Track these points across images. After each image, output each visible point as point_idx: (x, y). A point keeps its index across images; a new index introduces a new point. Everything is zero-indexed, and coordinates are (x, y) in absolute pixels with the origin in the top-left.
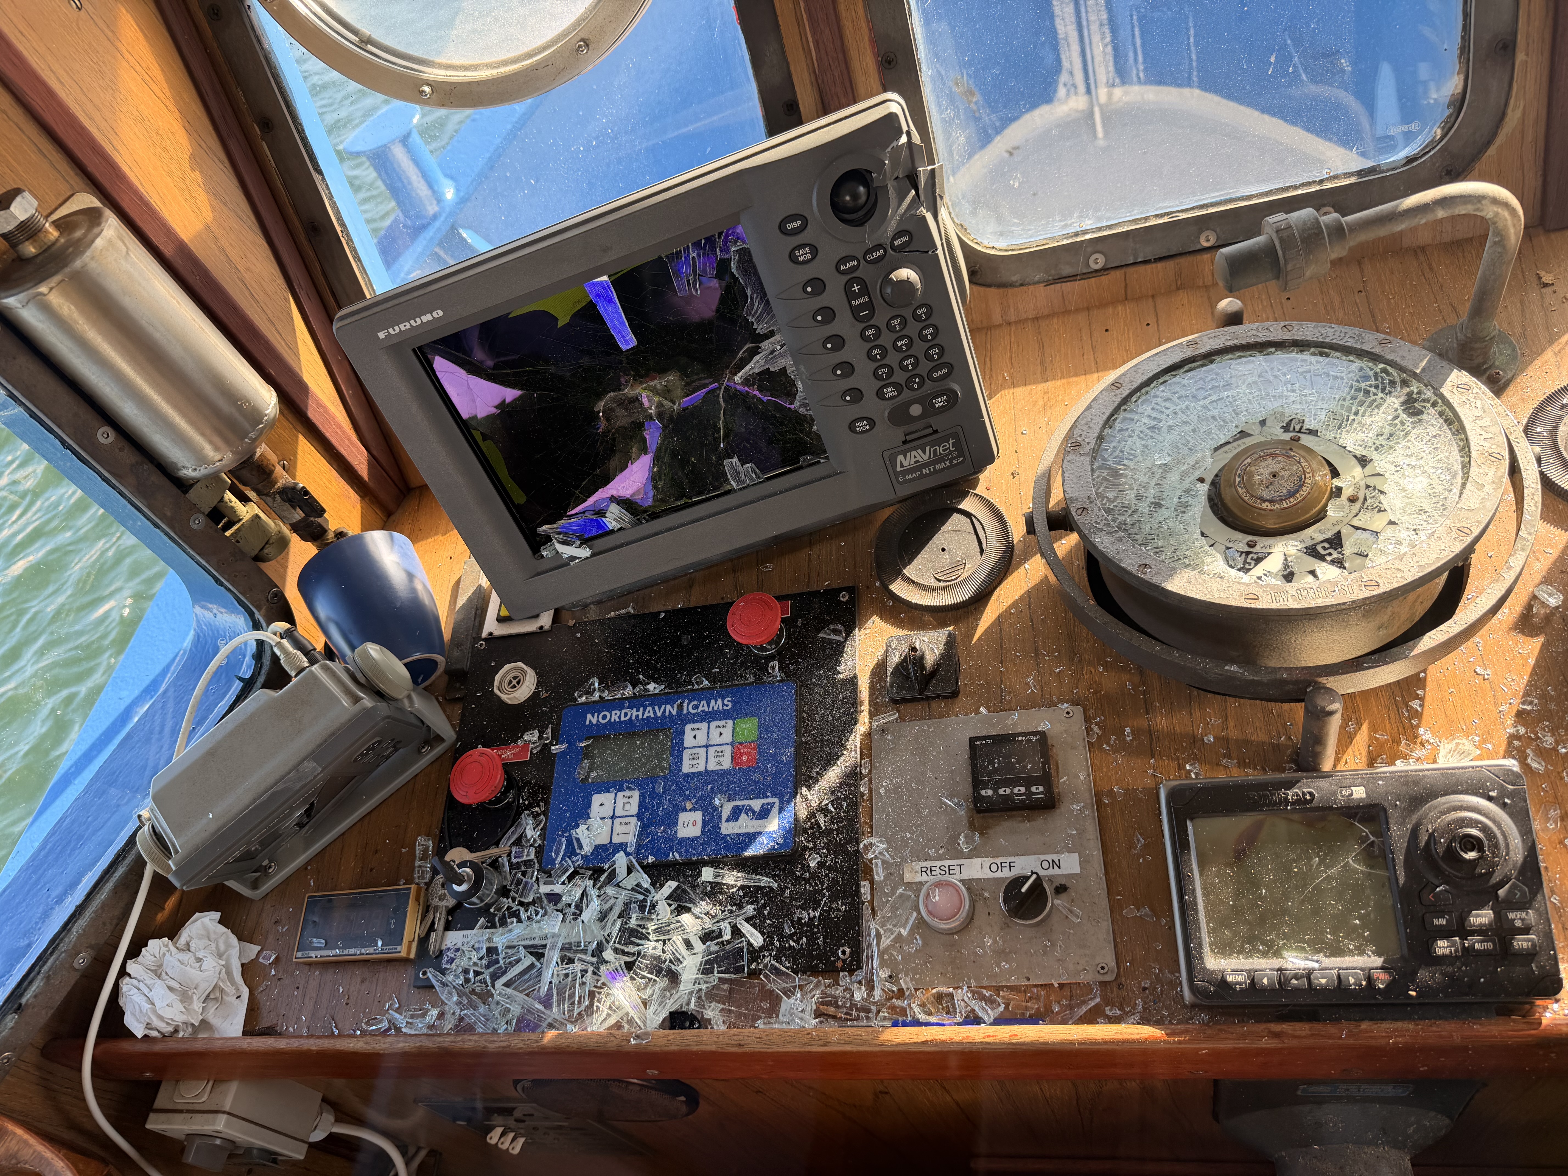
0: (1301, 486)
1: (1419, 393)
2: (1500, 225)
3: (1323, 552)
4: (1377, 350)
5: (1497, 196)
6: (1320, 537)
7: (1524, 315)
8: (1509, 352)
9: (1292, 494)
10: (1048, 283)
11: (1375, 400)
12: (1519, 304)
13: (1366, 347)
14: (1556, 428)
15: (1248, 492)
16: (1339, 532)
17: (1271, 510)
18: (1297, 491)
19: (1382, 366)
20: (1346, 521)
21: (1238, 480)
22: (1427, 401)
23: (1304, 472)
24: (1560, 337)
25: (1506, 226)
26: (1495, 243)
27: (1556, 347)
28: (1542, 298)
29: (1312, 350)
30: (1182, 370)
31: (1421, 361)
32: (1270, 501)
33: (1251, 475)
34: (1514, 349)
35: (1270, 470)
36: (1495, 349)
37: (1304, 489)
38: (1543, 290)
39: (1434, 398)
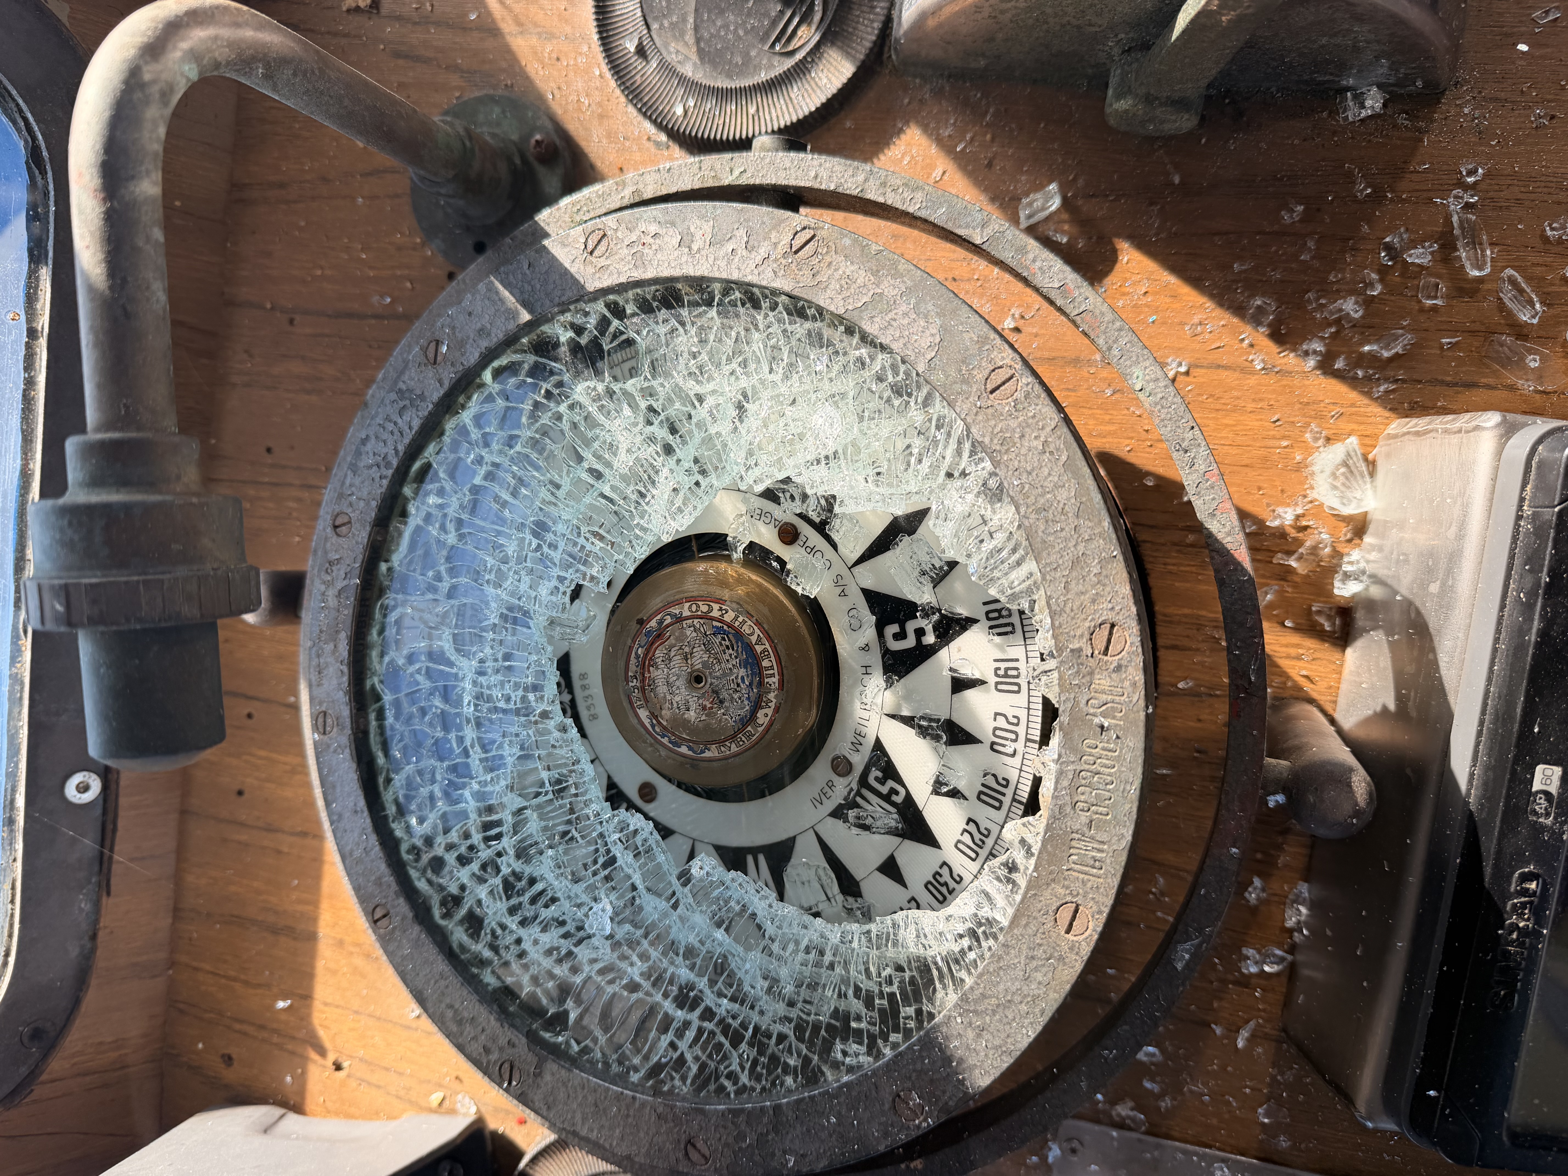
0: (739, 635)
1: (579, 330)
2: (222, 54)
3: (910, 642)
4: (449, 376)
5: (140, 40)
6: (869, 633)
7: (427, 61)
8: (497, 110)
9: (752, 661)
10: (105, 886)
11: (575, 426)
12: (401, 62)
13: (436, 394)
14: (683, 80)
15: (721, 743)
16: (867, 593)
17: (777, 710)
18: (749, 648)
19: (487, 376)
20: (840, 568)
21: (684, 750)
22: (604, 324)
23: (706, 617)
24: (489, 14)
25: (231, 44)
26: (267, 77)
27: (507, 27)
28: (399, 18)
29: (407, 491)
30: (381, 760)
31: (502, 301)
32: (757, 706)
33: (681, 723)
34: (491, 99)
35: (681, 683)
36: (484, 132)
37: (746, 629)
38: (384, 11)
39: (600, 307)
